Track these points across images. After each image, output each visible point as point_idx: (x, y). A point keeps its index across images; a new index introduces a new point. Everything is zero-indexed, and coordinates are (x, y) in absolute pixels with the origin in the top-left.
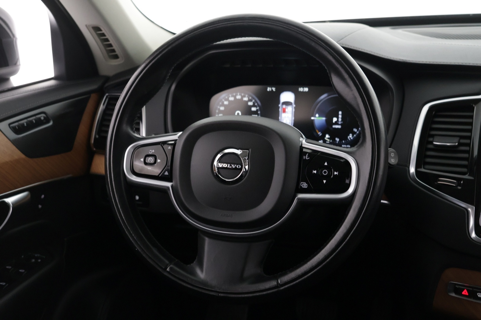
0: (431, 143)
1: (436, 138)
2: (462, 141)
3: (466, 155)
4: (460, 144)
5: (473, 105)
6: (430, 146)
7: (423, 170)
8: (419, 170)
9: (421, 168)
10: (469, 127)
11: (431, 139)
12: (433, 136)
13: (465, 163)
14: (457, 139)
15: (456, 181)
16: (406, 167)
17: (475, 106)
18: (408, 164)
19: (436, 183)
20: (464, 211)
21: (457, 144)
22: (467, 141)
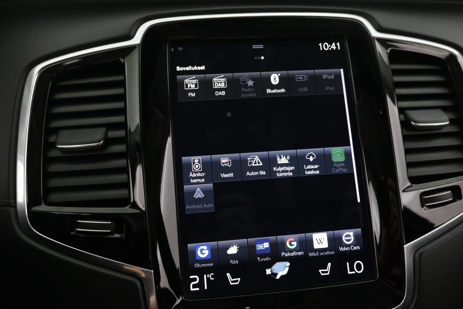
0: (53, 145)
1: (64, 135)
2: (113, 134)
4: (109, 142)
5: (119, 60)
6: (53, 153)
7: (43, 208)
8: (36, 209)
9: (39, 204)
10: (119, 105)
11: (53, 139)
12: (56, 131)
14: (100, 133)
15: (110, 223)
16: (9, 207)
17: (124, 60)
18: (10, 200)
19: (72, 233)
20: (136, 285)
21: (101, 143)
22: (121, 133)
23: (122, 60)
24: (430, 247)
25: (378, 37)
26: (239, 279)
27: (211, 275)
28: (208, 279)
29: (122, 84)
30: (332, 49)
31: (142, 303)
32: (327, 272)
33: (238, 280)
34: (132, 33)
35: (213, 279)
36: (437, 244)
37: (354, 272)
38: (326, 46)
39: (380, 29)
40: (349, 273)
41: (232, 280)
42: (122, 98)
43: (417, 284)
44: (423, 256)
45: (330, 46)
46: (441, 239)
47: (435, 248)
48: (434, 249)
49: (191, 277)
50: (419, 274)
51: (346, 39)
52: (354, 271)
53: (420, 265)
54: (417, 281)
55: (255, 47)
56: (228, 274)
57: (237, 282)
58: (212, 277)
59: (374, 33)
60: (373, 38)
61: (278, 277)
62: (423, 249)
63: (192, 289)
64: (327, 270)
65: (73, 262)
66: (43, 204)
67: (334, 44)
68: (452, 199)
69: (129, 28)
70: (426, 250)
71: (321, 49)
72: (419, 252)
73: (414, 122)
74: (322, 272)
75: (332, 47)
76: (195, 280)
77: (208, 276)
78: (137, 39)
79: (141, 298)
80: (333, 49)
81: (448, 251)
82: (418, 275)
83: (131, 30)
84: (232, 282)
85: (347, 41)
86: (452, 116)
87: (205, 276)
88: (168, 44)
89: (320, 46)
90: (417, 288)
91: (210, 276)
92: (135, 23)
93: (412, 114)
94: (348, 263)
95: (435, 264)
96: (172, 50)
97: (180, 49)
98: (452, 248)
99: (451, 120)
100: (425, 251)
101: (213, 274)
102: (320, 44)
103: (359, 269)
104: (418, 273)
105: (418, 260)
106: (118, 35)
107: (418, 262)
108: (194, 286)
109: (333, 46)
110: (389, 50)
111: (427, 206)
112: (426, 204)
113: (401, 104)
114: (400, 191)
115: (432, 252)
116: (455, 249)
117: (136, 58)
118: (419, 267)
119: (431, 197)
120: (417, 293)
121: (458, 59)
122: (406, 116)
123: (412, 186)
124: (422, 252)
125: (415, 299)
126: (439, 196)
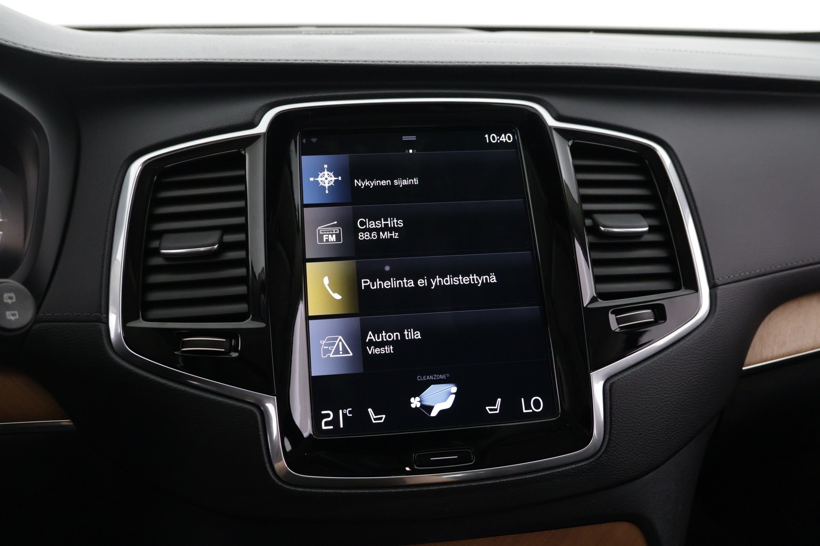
0: (156, 252)
1: (167, 238)
2: (228, 238)
3: (241, 272)
4: (225, 247)
5: (240, 152)
6: (156, 261)
7: (141, 324)
8: (132, 324)
9: (137, 318)
10: (239, 204)
11: (155, 244)
12: (160, 235)
13: (241, 289)
14: (215, 236)
15: (225, 340)
16: (99, 322)
17: (245, 153)
18: (102, 314)
19: (176, 353)
20: (254, 413)
21: (216, 246)
22: (240, 237)
23: (243, 152)
24: (624, 376)
25: (555, 127)
26: (384, 416)
28: (344, 415)
29: (242, 180)
30: (500, 141)
31: (262, 437)
32: (496, 410)
33: (382, 417)
34: (256, 120)
35: (351, 415)
36: (633, 373)
37: (531, 411)
38: (494, 138)
39: (559, 118)
40: (524, 411)
41: (375, 417)
42: (242, 196)
44: (615, 387)
46: (639, 367)
48: (629, 378)
49: (323, 412)
50: (611, 408)
51: (518, 129)
52: (532, 409)
53: (611, 397)
54: (609, 418)
55: (405, 138)
56: (370, 410)
57: (381, 420)
58: (350, 412)
59: (551, 121)
60: (550, 127)
61: (434, 413)
62: (615, 380)
63: (324, 427)
64: (496, 407)
65: (177, 388)
66: (141, 319)
67: (503, 135)
68: (654, 320)
69: (253, 114)
70: (619, 379)
71: (488, 142)
72: (611, 381)
73: (603, 227)
74: (489, 409)
75: (501, 139)
76: (328, 416)
77: (345, 411)
78: (262, 127)
79: (260, 430)
80: (503, 141)
81: (647, 381)
83: (255, 116)
84: (375, 419)
85: (518, 131)
86: (654, 222)
87: (341, 411)
88: (299, 133)
91: (347, 411)
92: (261, 108)
93: (600, 218)
94: (523, 399)
95: (631, 396)
96: (304, 141)
97: (314, 140)
98: (652, 378)
99: (650, 227)
101: (351, 409)
102: (487, 136)
103: (538, 407)
105: (608, 390)
107: (608, 393)
108: (327, 424)
109: (503, 138)
110: (570, 143)
111: (620, 327)
112: (618, 325)
113: (587, 207)
114: (585, 306)
115: (626, 381)
116: (656, 380)
117: (260, 149)
118: (611, 400)
119: (625, 316)
120: (608, 432)
121: (658, 153)
122: (594, 221)
123: (598, 301)
124: (614, 382)
125: (607, 440)
126: (635, 314)
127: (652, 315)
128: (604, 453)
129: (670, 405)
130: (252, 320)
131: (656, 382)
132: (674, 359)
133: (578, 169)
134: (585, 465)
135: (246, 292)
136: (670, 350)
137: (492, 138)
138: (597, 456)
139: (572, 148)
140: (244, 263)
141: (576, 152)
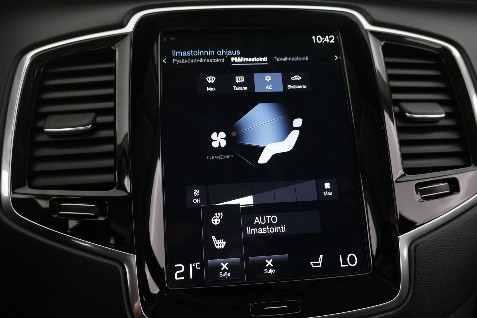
0: (41, 130)
1: (51, 119)
2: (101, 119)
3: (109, 148)
4: (97, 127)
5: (110, 48)
6: (42, 138)
7: (26, 190)
8: (20, 191)
9: (22, 185)
10: (110, 91)
11: (41, 124)
12: (45, 116)
14: (89, 117)
15: (94, 206)
17: (115, 48)
19: (54, 216)
20: (118, 269)
21: (90, 126)
22: (110, 119)
23: (113, 48)
24: (427, 239)
25: (371, 30)
27: (198, 264)
28: (194, 268)
29: (113, 71)
30: (325, 42)
31: (123, 289)
32: (319, 264)
34: (125, 21)
35: (199, 268)
36: (433, 236)
37: (347, 265)
38: (319, 39)
39: (373, 22)
40: (342, 266)
42: (112, 84)
43: (413, 277)
44: (418, 248)
45: (323, 39)
46: (438, 231)
47: (431, 240)
48: (429, 241)
49: (176, 266)
50: (415, 266)
51: (339, 31)
52: (347, 264)
53: (415, 257)
54: (413, 274)
58: (198, 266)
59: (367, 26)
60: (366, 30)
62: (419, 241)
63: (177, 278)
64: (318, 262)
66: (27, 186)
67: (327, 37)
68: (449, 191)
69: (122, 17)
70: (422, 242)
71: (314, 42)
72: (415, 244)
73: (409, 113)
74: (313, 264)
75: (325, 40)
76: (180, 268)
77: (194, 265)
78: (130, 28)
79: (122, 283)
80: (327, 42)
81: (445, 243)
82: (413, 267)
83: (124, 18)
85: (340, 33)
86: (449, 110)
87: (191, 265)
88: (160, 33)
89: (313, 38)
90: (413, 281)
91: (196, 265)
92: (129, 12)
93: (406, 106)
94: (340, 256)
95: (431, 256)
96: (165, 40)
97: (173, 39)
98: (449, 240)
99: (447, 114)
100: (420, 243)
101: (199, 263)
102: (314, 37)
103: (353, 262)
104: (413, 265)
105: (412, 251)
106: (110, 23)
107: (413, 254)
108: (179, 275)
109: (327, 39)
110: (383, 43)
111: (422, 198)
112: (421, 195)
113: (396, 96)
114: (394, 180)
115: (428, 244)
116: (452, 242)
117: (127, 46)
118: (415, 259)
119: (427, 188)
120: (412, 286)
121: (453, 53)
122: (401, 108)
123: (405, 176)
124: (418, 245)
125: (411, 293)
126: (435, 187)
127: (448, 187)
128: (408, 304)
129: (463, 262)
130: (117, 189)
131: (452, 244)
132: (467, 225)
133: (388, 65)
134: (393, 314)
135: (113, 165)
136: (463, 216)
137: (318, 39)
138: (403, 307)
139: (384, 48)
140: (112, 140)
141: (387, 51)
